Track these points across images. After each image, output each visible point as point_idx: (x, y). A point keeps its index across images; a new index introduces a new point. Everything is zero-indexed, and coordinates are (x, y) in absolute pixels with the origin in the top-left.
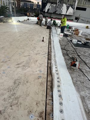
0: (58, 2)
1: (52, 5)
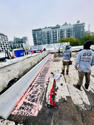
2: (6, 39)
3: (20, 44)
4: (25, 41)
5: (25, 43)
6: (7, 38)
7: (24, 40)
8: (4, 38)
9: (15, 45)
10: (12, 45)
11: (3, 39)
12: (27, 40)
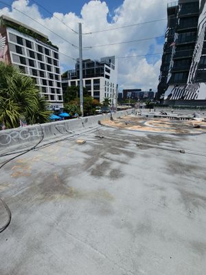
0: (190, 82)
1: (177, 88)
2: (52, 57)
3: (92, 79)
4: (108, 71)
5: (108, 77)
6: (56, 55)
7: (106, 66)
8: (47, 52)
9: (76, 80)
10: (69, 81)
11: (44, 55)
12: (113, 68)
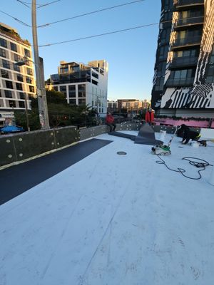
0: (197, 83)
1: (179, 91)
3: (77, 84)
4: (96, 76)
5: (95, 83)
